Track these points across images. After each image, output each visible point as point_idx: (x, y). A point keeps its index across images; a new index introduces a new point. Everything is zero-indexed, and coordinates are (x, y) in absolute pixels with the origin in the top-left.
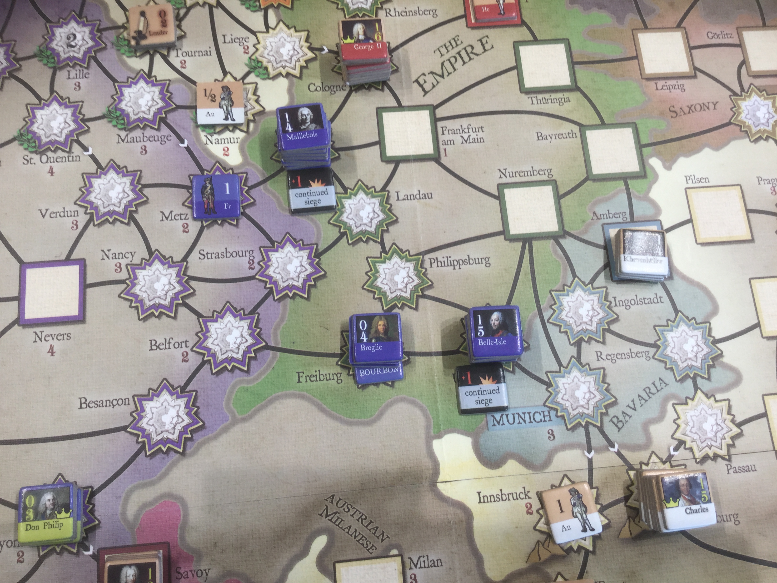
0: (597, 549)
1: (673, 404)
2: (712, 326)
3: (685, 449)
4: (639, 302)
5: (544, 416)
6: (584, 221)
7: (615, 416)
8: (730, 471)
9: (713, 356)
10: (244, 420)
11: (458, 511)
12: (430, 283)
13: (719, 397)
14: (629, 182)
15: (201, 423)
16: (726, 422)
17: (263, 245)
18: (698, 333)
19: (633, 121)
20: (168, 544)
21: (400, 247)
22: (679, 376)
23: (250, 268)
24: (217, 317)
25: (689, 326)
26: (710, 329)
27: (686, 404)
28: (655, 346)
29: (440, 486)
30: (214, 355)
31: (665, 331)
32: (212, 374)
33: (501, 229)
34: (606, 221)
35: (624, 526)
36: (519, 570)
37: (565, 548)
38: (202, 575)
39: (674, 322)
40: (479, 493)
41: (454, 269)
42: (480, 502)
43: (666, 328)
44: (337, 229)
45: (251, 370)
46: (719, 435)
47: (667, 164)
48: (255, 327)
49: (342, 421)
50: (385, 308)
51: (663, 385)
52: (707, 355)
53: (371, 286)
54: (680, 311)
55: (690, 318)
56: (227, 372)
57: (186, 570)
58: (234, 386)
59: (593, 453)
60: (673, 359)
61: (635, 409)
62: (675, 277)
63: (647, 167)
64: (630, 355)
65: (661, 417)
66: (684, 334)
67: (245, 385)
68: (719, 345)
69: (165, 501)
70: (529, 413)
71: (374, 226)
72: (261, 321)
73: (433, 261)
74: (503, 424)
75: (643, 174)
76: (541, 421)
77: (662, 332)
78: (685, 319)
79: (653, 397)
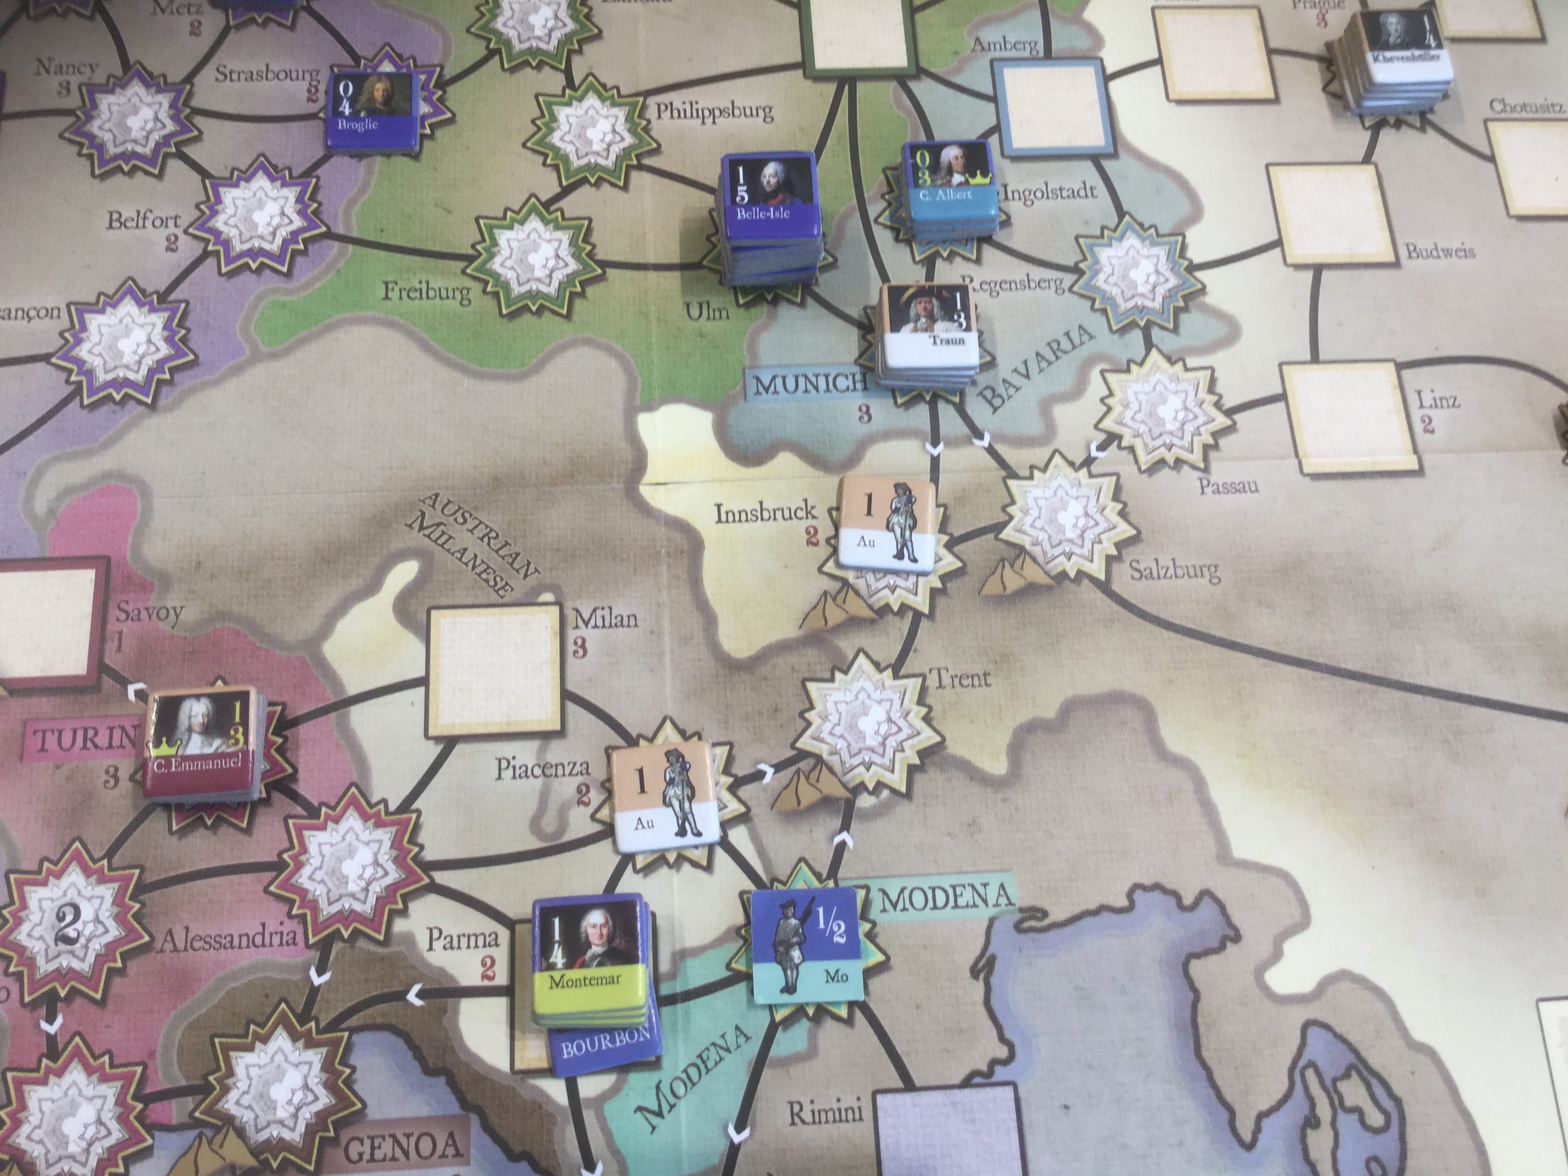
0: (938, 610)
1: (1102, 372)
2: (1187, 240)
3: (1119, 447)
4: (1050, 195)
5: (854, 383)
6: (956, 53)
7: (987, 388)
8: (1206, 490)
9: (1186, 292)
10: (274, 356)
11: (677, 535)
12: (655, 145)
13: (1191, 362)
15: (191, 357)
16: (1204, 406)
17: (338, 62)
18: (1161, 252)
20: (108, 559)
21: (602, 80)
22: (1116, 325)
23: (309, 100)
24: (239, 179)
25: (1143, 240)
26: (1184, 247)
27: (1128, 370)
28: (1076, 270)
29: (645, 491)
30: (227, 244)
31: (1096, 245)
32: (220, 273)
33: (799, 59)
34: (998, 54)
35: (993, 574)
36: (784, 640)
37: (876, 607)
38: (167, 617)
39: (1115, 230)
40: (719, 506)
41: (703, 123)
42: (719, 521)
43: (1099, 241)
44: (483, 43)
45: (296, 271)
46: (1189, 428)
48: (310, 199)
49: (465, 370)
50: (564, 183)
51: (1085, 338)
52: (1175, 290)
53: (540, 142)
54: (1128, 213)
55: (1146, 227)
56: (248, 273)
57: (140, 605)
58: (259, 298)
59: (941, 447)
60: (1108, 295)
61: (1027, 376)
62: (1123, 154)
64: (1027, 284)
65: (1077, 392)
66: (1132, 252)
67: (282, 298)
68: (1199, 274)
69: (109, 485)
70: (827, 376)
71: (554, 42)
72: (322, 190)
73: (663, 108)
74: (776, 392)
76: (848, 388)
77: (1091, 248)
78: (1137, 227)
79: (1064, 357)
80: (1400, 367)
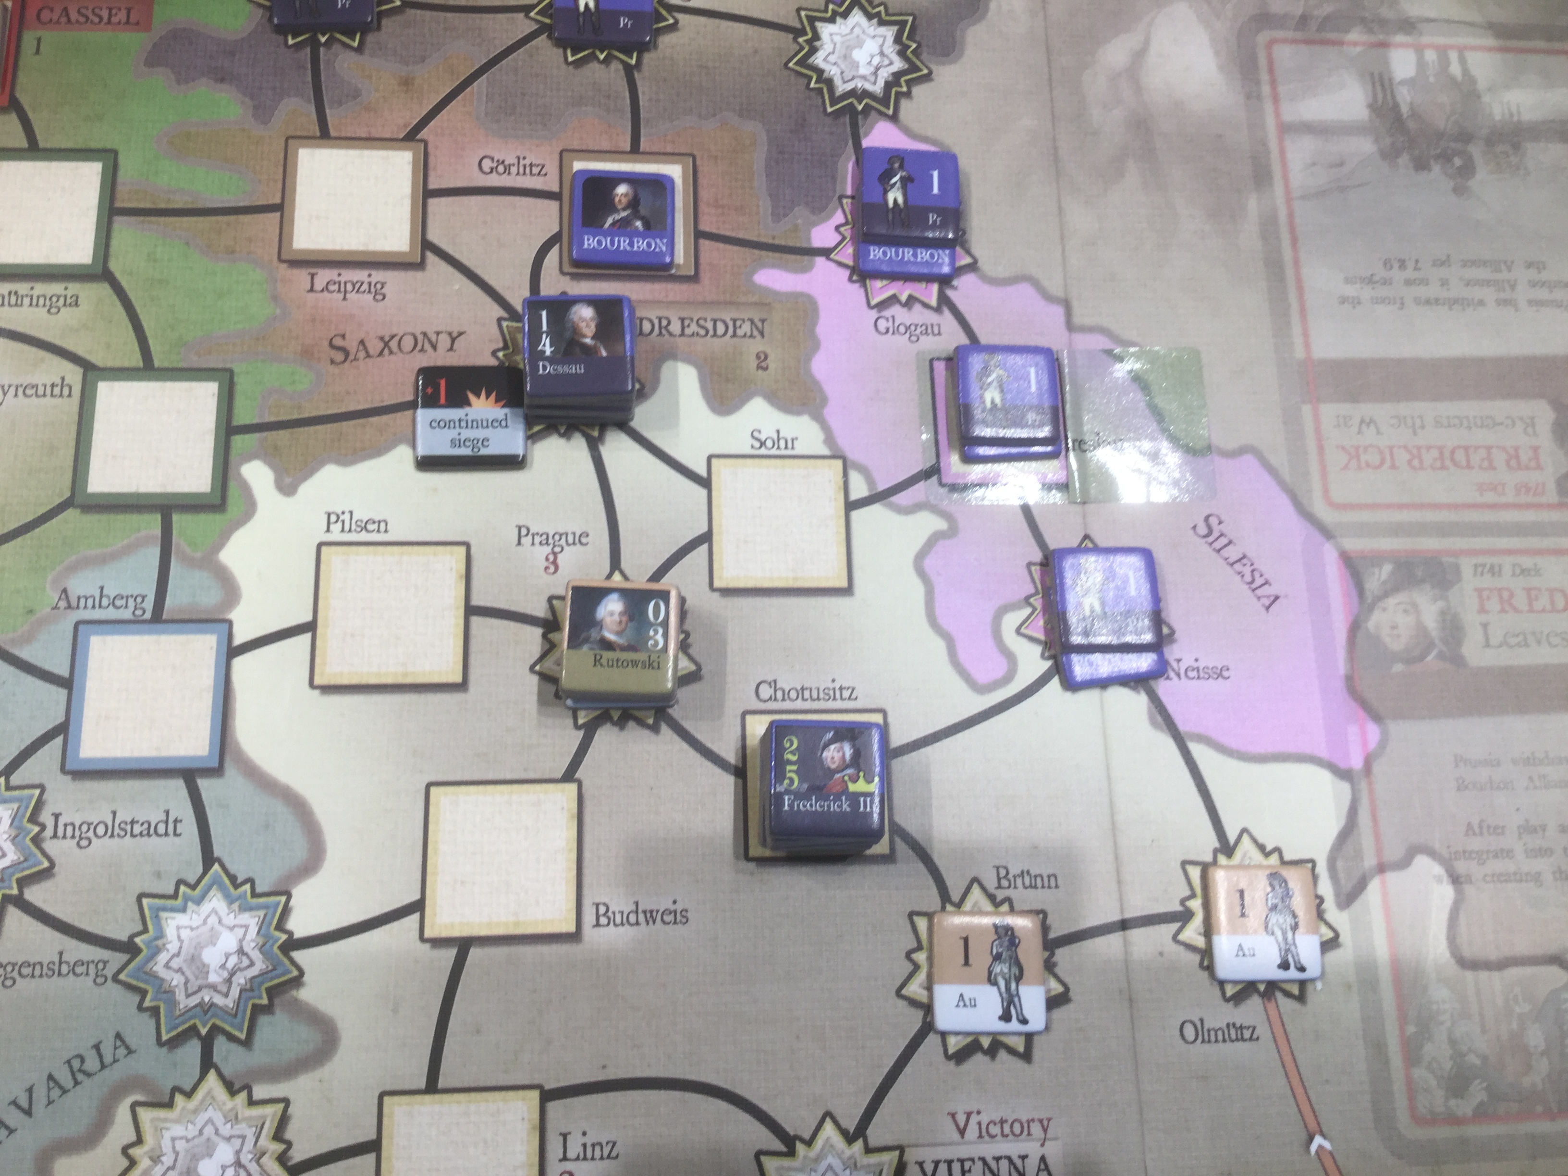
1: (134, 1106)
2: (292, 903)
4: (117, 830)
6: (31, 612)
9: (276, 981)
13: (260, 1092)
14: (175, 517)
16: (264, 1160)
19: (228, 366)
22: (168, 1032)
25: (232, 901)
26: (286, 911)
27: (169, 1105)
31: (165, 909)
34: (89, 614)
39: (193, 887)
43: (170, 903)
47: (288, 480)
51: (122, 1051)
52: (260, 979)
54: (218, 859)
55: (239, 881)
60: (166, 986)
61: (28, 1113)
62: (230, 770)
63: (232, 485)
64: (55, 969)
65: (92, 1138)
66: (213, 920)
68: (298, 955)
75: (218, 501)
77: (156, 912)
78: (227, 881)
79: (87, 1082)
80: (548, 1096)
